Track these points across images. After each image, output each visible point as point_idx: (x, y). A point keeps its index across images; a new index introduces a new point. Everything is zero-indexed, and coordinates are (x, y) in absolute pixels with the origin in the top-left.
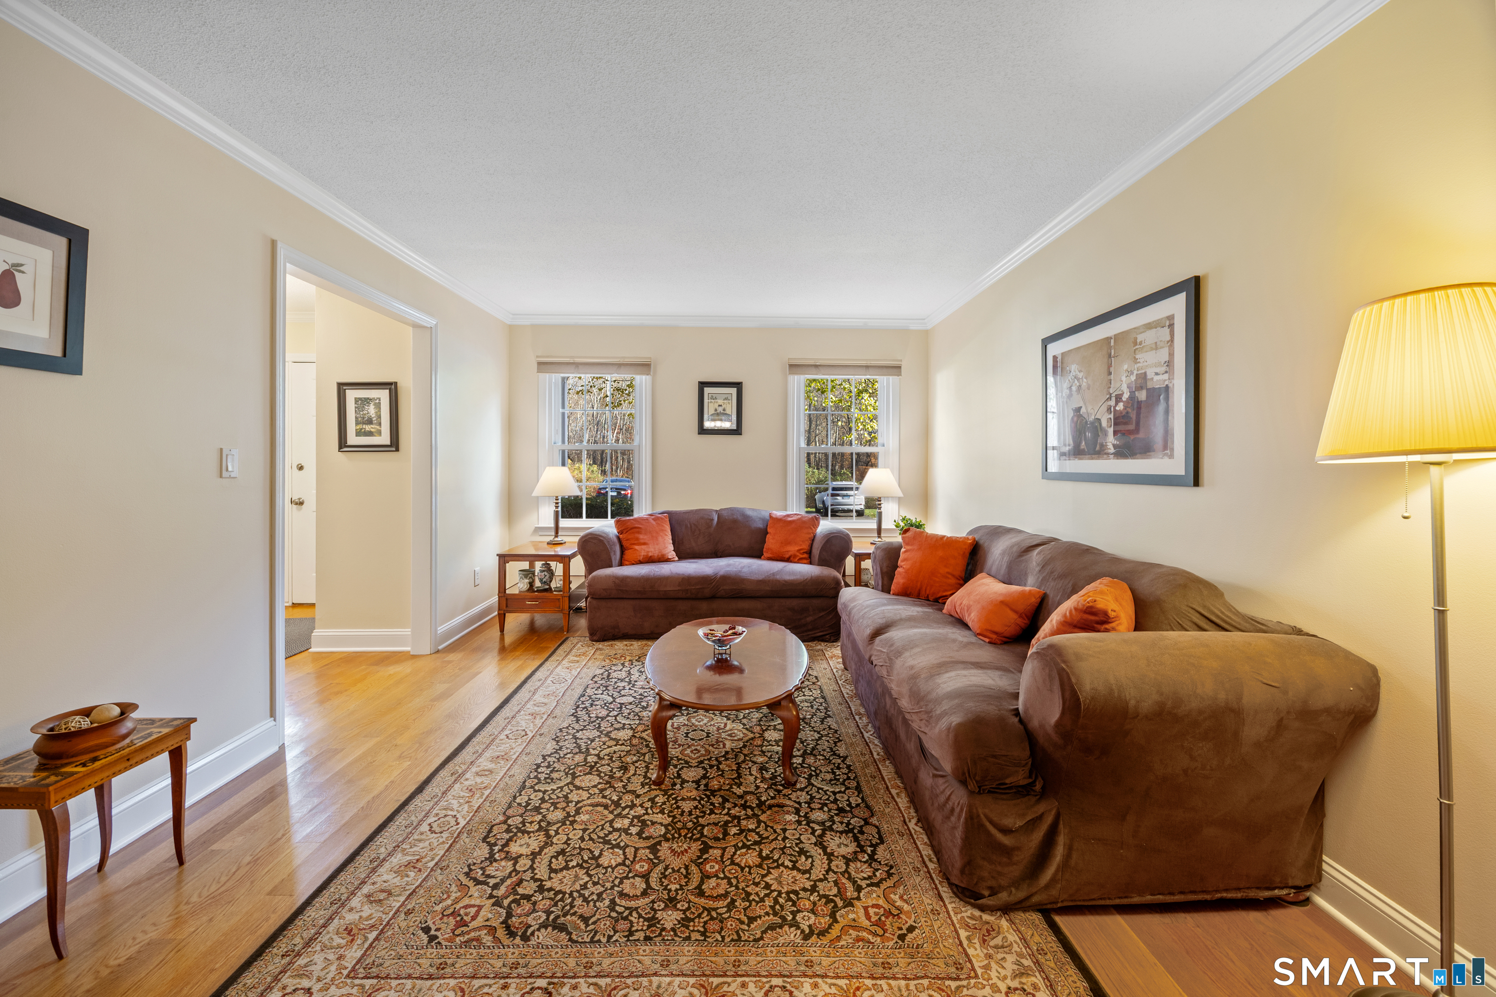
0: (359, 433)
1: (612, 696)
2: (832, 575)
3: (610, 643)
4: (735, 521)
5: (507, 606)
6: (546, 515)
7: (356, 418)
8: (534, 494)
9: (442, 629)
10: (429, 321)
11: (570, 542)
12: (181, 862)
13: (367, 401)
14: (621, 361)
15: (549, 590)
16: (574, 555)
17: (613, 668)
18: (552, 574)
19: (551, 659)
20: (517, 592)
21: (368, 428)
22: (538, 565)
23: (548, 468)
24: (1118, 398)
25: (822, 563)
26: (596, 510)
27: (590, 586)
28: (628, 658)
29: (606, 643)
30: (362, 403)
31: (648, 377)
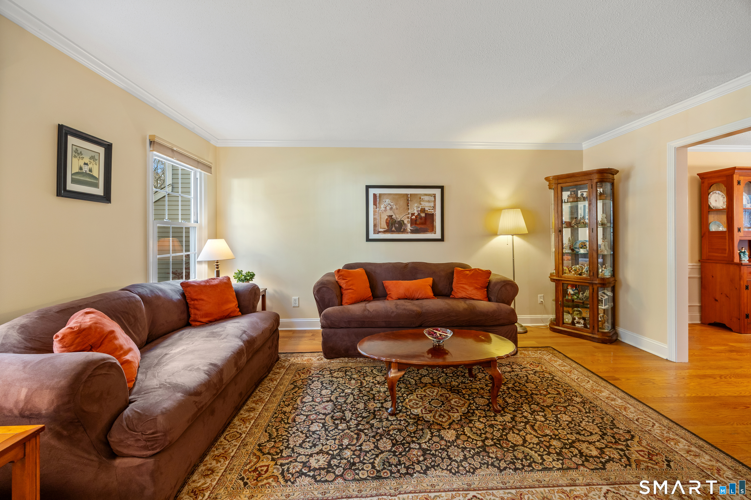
24: (413, 214)
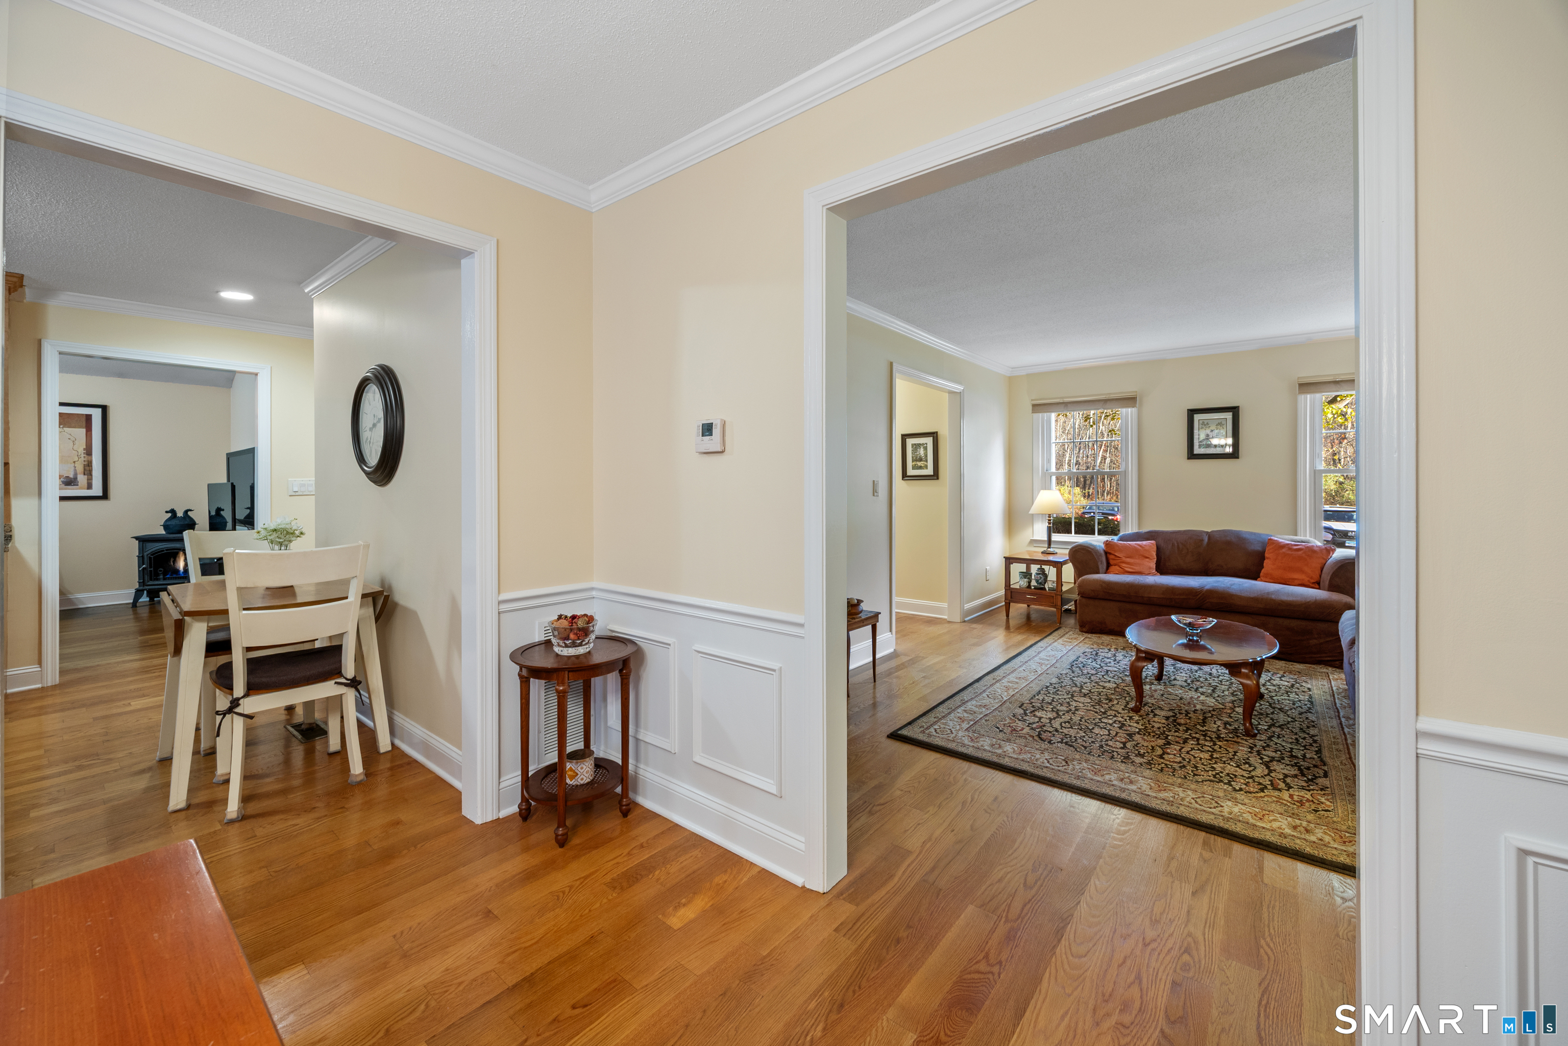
0: (914, 468)
1: (1100, 665)
2: (1344, 601)
3: (1098, 635)
4: (1229, 543)
5: (1011, 597)
6: (1040, 530)
7: (912, 457)
8: (1030, 512)
9: (967, 606)
10: (958, 388)
11: (1061, 554)
12: (875, 681)
13: (919, 445)
14: (1107, 397)
15: (1044, 589)
16: (1065, 562)
17: (1101, 650)
18: (1046, 576)
19: (1049, 637)
20: (1018, 587)
21: (919, 464)
22: (1034, 568)
23: (1042, 491)
25: (1332, 588)
26: (1084, 527)
27: (1079, 586)
28: (1114, 647)
29: (1094, 635)
30: (916, 447)
31: (1134, 409)
